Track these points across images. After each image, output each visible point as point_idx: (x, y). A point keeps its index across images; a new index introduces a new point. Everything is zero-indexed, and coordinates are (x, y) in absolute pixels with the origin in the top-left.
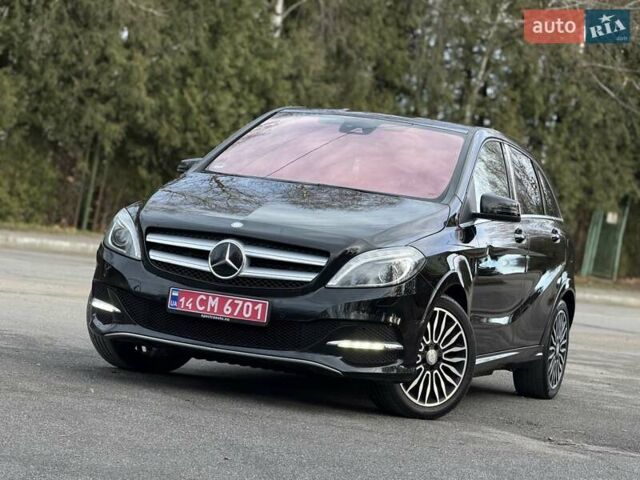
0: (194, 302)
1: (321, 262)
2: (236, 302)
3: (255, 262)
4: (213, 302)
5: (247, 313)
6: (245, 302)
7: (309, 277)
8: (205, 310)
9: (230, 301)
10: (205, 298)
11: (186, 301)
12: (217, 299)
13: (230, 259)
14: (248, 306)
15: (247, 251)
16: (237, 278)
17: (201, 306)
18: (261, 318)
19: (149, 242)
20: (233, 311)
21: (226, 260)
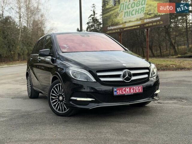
5: (137, 90)
17: (124, 92)
18: (141, 91)
19: (99, 76)
20: (134, 91)
21: (127, 76)
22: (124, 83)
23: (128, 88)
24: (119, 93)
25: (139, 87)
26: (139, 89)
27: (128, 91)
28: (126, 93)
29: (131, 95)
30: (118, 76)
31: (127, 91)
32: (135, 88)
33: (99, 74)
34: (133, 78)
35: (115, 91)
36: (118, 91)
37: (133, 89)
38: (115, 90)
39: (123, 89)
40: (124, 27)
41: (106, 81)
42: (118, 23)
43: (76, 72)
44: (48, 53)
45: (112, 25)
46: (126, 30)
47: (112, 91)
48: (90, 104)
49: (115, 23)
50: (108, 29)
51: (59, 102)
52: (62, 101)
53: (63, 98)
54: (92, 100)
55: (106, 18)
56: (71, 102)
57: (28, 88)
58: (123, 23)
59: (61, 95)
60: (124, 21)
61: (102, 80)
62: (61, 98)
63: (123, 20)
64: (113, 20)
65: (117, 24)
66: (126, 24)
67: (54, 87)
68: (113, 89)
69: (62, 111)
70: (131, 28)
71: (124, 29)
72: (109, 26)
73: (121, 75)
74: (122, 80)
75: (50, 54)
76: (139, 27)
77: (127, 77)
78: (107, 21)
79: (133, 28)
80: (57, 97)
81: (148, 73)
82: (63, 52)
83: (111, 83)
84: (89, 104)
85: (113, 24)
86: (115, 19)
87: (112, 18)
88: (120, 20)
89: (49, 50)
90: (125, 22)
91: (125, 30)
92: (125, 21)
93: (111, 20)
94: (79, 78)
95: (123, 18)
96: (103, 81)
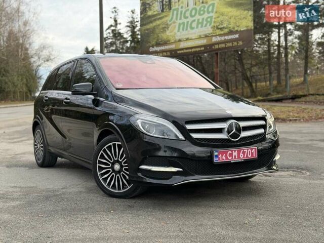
0: (226, 156)
4: (235, 154)
6: (248, 149)
9: (242, 151)
11: (222, 156)
13: (236, 130)
16: (241, 138)
17: (230, 157)
18: (255, 156)
19: (189, 130)
20: (244, 155)
21: (234, 130)
22: (228, 143)
23: (235, 152)
24: (223, 159)
25: (252, 150)
26: (252, 153)
27: (235, 157)
28: (232, 158)
29: (240, 162)
30: (220, 131)
31: (234, 155)
32: (246, 150)
33: (189, 127)
34: (244, 134)
35: (217, 156)
36: (220, 156)
37: (244, 153)
38: (216, 154)
39: (229, 152)
40: (177, 48)
41: (201, 139)
42: (167, 41)
43: (148, 124)
44: (88, 90)
45: (158, 44)
46: (182, 53)
47: (211, 157)
48: (173, 177)
49: (161, 41)
50: (151, 51)
51: (113, 174)
52: (119, 172)
53: (122, 166)
54: (178, 171)
55: (146, 31)
56: (139, 174)
57: (35, 149)
58: (175, 42)
59: (118, 161)
60: (177, 38)
61: (194, 137)
62: (117, 167)
63: (176, 36)
64: (158, 36)
65: (166, 43)
66: (182, 43)
67: (105, 147)
68: (212, 153)
69: (119, 188)
70: (190, 50)
71: (178, 52)
72: (153, 46)
73: (225, 128)
74: (227, 137)
75: (92, 91)
76: (203, 48)
77: (234, 133)
78: (149, 37)
79: (193, 50)
80: (109, 165)
81: (264, 127)
82: (117, 89)
83: (208, 142)
84: (171, 178)
85: (158, 42)
86: (162, 35)
87: (157, 32)
88: (170, 36)
89: (89, 85)
90: (180, 41)
91: (179, 54)
92: (180, 38)
93: (156, 36)
94: (154, 133)
95: (175, 34)
96: (196, 139)
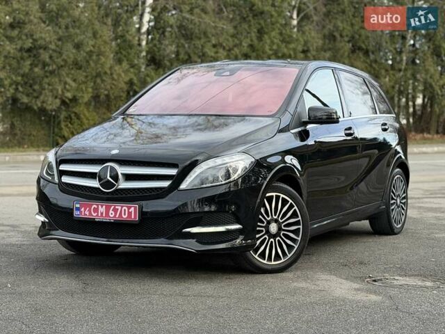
0: (90, 211)
1: (173, 172)
2: (117, 207)
3: (129, 177)
4: (102, 209)
5: (125, 215)
6: (122, 207)
7: (166, 184)
8: (97, 215)
9: (113, 207)
10: (96, 207)
11: (85, 210)
12: (104, 207)
13: (110, 177)
14: (125, 210)
15: (121, 170)
16: (117, 190)
17: (94, 213)
18: (134, 217)
19: (60, 170)
20: (115, 214)
21: (108, 178)
24: (85, 214)
26: (130, 213)
31: (101, 212)
36: (83, 209)
37: (115, 210)
39: (93, 207)
61: (64, 181)
77: (108, 181)
